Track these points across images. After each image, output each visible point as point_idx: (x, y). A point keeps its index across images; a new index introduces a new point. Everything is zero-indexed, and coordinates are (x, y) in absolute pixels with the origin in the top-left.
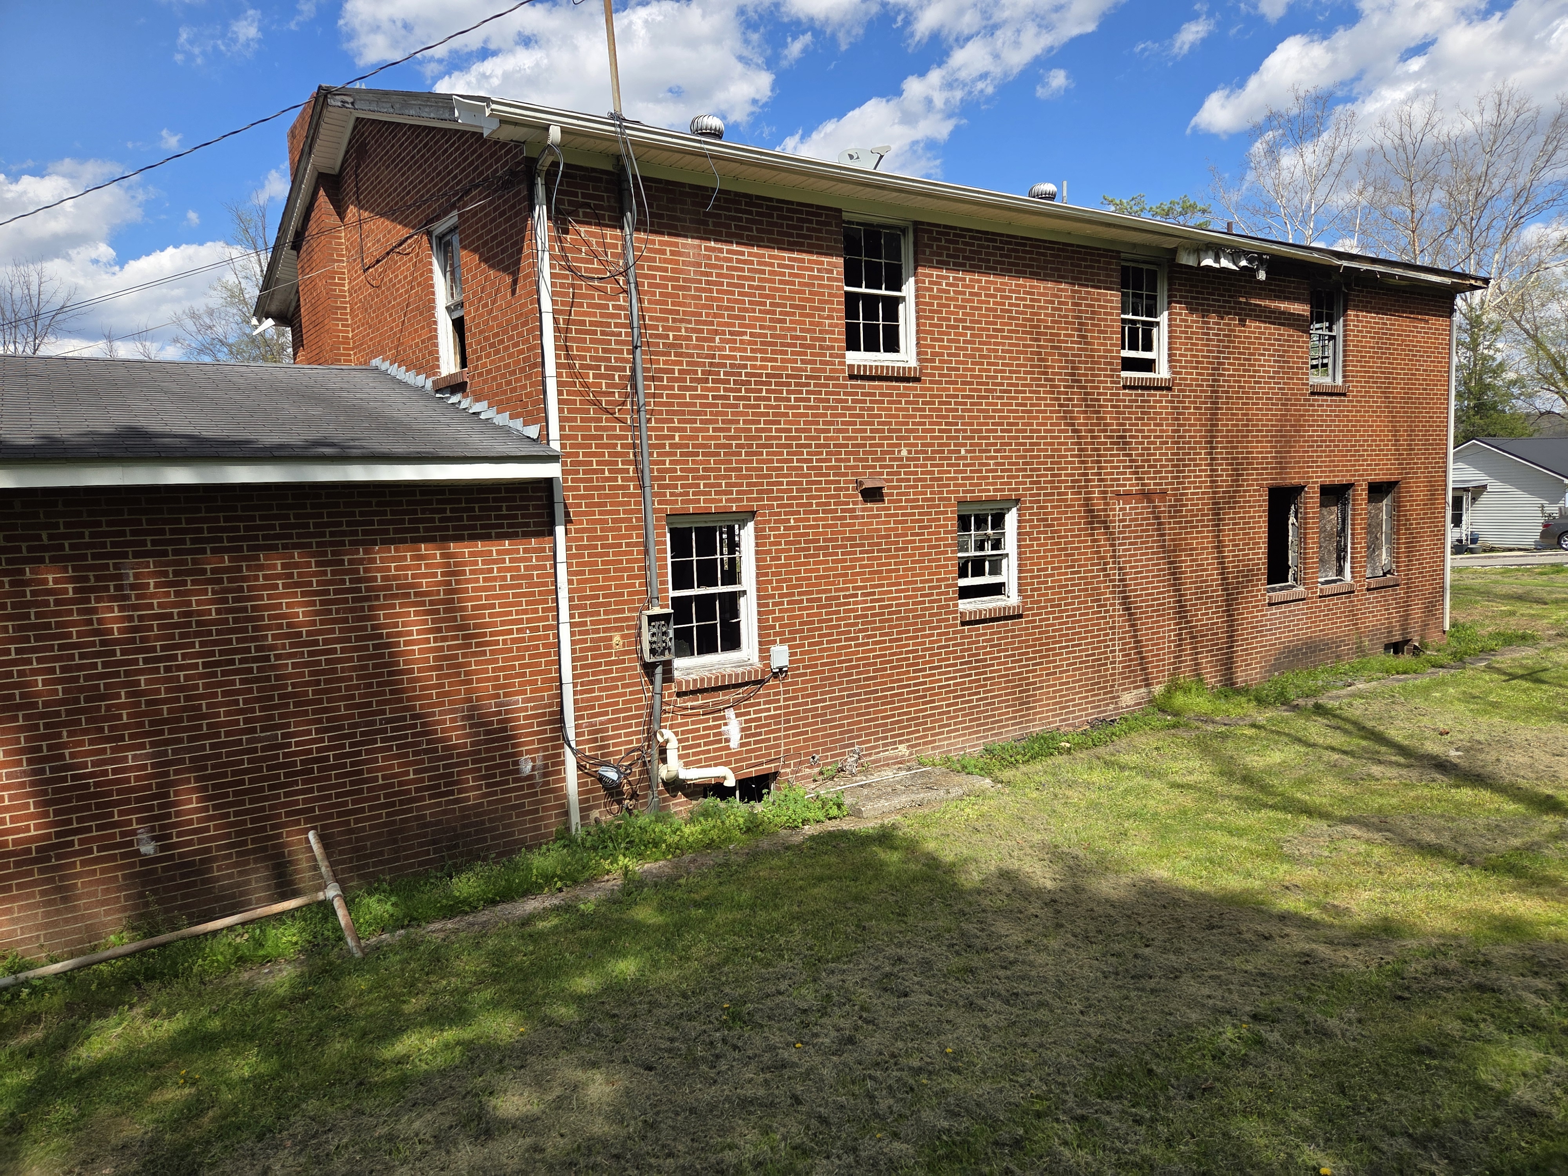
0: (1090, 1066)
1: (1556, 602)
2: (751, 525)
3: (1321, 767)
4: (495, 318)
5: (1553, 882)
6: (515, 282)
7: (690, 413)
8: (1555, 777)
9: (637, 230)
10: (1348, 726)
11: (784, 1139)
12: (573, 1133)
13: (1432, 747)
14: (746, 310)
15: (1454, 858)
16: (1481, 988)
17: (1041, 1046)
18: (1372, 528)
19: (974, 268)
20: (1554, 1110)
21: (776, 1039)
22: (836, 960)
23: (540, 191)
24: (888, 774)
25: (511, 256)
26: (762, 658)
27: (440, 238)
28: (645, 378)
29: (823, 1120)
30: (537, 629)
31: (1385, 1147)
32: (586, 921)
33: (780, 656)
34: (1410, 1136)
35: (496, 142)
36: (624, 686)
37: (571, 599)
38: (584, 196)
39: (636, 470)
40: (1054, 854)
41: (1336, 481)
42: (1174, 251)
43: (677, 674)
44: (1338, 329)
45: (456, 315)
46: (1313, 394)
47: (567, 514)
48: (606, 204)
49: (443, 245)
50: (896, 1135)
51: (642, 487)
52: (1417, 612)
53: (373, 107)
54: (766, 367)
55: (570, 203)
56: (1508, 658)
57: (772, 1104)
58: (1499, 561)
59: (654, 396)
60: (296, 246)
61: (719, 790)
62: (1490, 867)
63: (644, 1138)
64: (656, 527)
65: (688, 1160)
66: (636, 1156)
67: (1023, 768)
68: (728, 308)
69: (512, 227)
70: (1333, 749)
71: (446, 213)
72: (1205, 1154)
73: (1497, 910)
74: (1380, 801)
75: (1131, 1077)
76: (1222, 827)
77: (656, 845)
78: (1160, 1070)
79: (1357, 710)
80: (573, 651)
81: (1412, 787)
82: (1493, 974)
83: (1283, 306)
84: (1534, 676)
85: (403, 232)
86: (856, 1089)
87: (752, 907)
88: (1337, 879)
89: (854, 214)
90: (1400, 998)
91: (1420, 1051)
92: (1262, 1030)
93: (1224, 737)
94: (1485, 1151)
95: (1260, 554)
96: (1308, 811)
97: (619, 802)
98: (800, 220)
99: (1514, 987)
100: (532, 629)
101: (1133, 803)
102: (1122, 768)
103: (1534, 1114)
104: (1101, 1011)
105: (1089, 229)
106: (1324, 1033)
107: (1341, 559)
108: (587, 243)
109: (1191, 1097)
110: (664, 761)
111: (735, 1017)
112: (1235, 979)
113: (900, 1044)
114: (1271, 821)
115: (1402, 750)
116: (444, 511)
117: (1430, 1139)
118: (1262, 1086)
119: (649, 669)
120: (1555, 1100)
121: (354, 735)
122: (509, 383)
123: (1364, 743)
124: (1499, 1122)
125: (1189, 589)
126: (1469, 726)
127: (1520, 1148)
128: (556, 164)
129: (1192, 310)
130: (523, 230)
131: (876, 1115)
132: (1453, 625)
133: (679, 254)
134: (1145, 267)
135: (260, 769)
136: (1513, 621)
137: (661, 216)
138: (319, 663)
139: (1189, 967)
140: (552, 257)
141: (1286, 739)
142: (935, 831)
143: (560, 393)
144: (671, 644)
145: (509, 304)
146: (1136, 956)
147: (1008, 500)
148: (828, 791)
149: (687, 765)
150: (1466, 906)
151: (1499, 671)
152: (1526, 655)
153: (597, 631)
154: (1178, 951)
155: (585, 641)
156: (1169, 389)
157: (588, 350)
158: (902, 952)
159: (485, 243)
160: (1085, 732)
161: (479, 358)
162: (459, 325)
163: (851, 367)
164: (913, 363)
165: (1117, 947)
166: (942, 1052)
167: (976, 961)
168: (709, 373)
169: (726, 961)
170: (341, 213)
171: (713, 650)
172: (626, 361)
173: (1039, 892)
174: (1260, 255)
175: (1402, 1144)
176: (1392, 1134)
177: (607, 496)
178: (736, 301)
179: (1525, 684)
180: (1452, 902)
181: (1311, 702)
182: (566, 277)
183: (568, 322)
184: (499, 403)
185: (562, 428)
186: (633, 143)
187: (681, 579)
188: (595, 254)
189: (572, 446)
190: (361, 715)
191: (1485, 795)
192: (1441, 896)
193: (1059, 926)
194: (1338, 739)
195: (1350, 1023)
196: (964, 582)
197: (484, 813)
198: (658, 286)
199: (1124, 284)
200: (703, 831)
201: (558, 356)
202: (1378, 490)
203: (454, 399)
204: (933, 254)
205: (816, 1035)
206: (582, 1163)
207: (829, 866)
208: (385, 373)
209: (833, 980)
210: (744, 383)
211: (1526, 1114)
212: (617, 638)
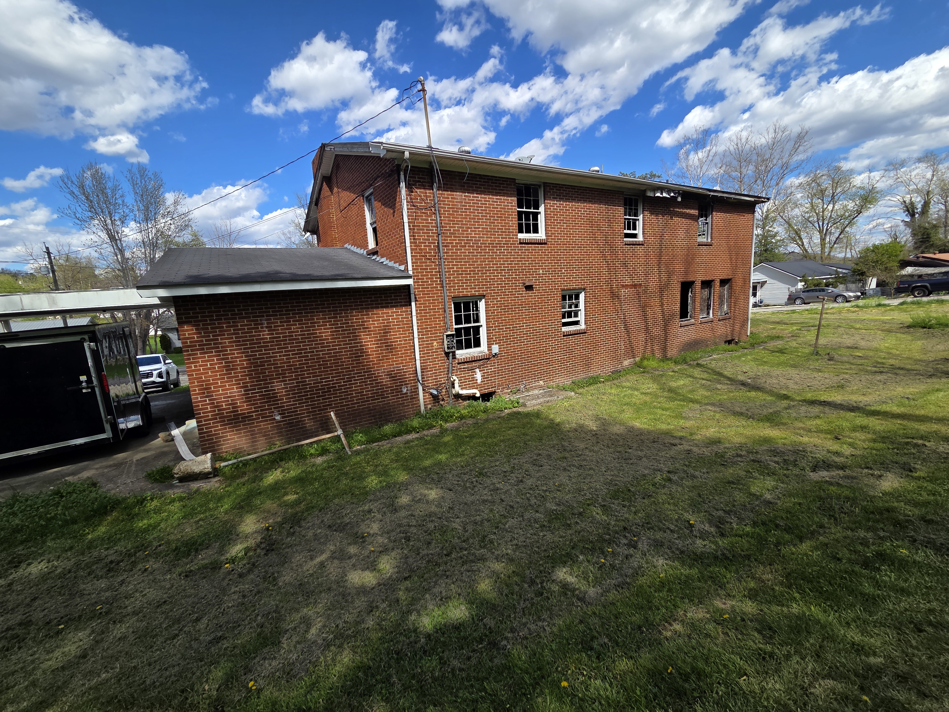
0: (608, 489)
1: (792, 324)
2: (483, 300)
3: (698, 386)
4: (387, 226)
5: (785, 424)
6: (394, 212)
7: (460, 259)
8: (787, 387)
9: (439, 190)
10: (710, 371)
11: (498, 512)
12: (425, 511)
13: (741, 378)
14: (480, 219)
15: (746, 417)
16: (753, 461)
17: (590, 482)
18: (721, 297)
19: (567, 200)
20: (779, 502)
21: (495, 481)
22: (517, 455)
23: (402, 177)
24: (536, 392)
25: (392, 202)
26: (488, 350)
27: (367, 197)
28: (443, 246)
29: (512, 507)
30: (406, 340)
31: (714, 514)
32: (427, 443)
33: (495, 349)
34: (724, 510)
35: (386, 159)
36: (438, 361)
37: (418, 329)
38: (418, 178)
39: (440, 281)
40: (597, 418)
41: (707, 279)
42: (645, 191)
43: (457, 356)
44: (709, 220)
45: (374, 226)
46: (699, 245)
47: (416, 298)
48: (426, 180)
49: (368, 200)
50: (537, 511)
51: (443, 287)
52: (737, 327)
53: (341, 150)
54: (488, 241)
55: (413, 181)
56: (772, 345)
57: (494, 502)
58: (770, 310)
59: (446, 253)
60: (317, 204)
61: (473, 397)
62: (760, 420)
63: (449, 512)
64: (448, 302)
65: (464, 519)
66: (446, 518)
67: (586, 389)
68: (473, 219)
69: (392, 191)
70: (703, 379)
71: (369, 188)
72: (648, 517)
73: (762, 434)
74: (720, 397)
75: (622, 492)
76: (660, 408)
77: (452, 417)
78: (633, 490)
79: (713, 365)
80: (420, 348)
81: (732, 392)
82: (759, 456)
83: (688, 211)
84: (781, 351)
85: (353, 196)
86: (523, 497)
87: (486, 438)
88: (702, 425)
89: (521, 180)
90: (723, 465)
91: (729, 482)
92: (671, 476)
93: (662, 376)
94: (752, 515)
95: (677, 307)
96: (692, 401)
97: (438, 402)
98: (499, 183)
99: (767, 460)
100: (405, 340)
101: (627, 400)
102: (623, 388)
103: (771, 503)
104: (612, 471)
105: (611, 183)
106: (694, 477)
107: (708, 309)
108: (420, 196)
109: (644, 498)
110: (454, 387)
111: (481, 474)
112: (662, 459)
113: (539, 482)
114: (678, 405)
115: (729, 379)
116: (371, 298)
117: (731, 511)
118: (670, 494)
119: (447, 354)
120: (779, 498)
121: (344, 379)
122: (393, 250)
123: (715, 377)
124: (758, 505)
125: (650, 322)
126: (755, 369)
127: (765, 515)
128: (407, 166)
129: (652, 214)
130: (397, 192)
131: (530, 505)
132: (751, 333)
133: (454, 198)
134: (633, 197)
135: (313, 391)
136: (774, 331)
137: (447, 184)
138: (331, 353)
139: (645, 456)
140: (407, 202)
141: (685, 376)
142: (553, 411)
143: (412, 253)
144: (455, 345)
145: (392, 220)
146: (626, 452)
147: (581, 289)
148: (514, 398)
149: (462, 389)
150: (750, 433)
151: (768, 350)
152: (779, 344)
153: (428, 341)
154: (642, 450)
155: (423, 344)
156: (643, 245)
157: (422, 236)
158: (540, 452)
159: (383, 198)
160: (609, 376)
161: (382, 242)
162: (375, 230)
163: (520, 239)
164: (544, 237)
165: (619, 449)
166: (554, 485)
167: (567, 455)
168: (467, 243)
169: (477, 456)
170: (331, 190)
171: (470, 347)
172: (435, 240)
173: (591, 431)
174: (679, 191)
175: (721, 513)
176: (717, 510)
177: (430, 291)
178: (476, 216)
179: (778, 354)
180: (745, 432)
181: (695, 363)
182: (412, 209)
183: (414, 226)
184: (390, 258)
185: (413, 266)
186: (437, 157)
187: (458, 321)
188: (423, 200)
189: (417, 272)
190: (346, 372)
191: (760, 394)
192: (741, 430)
193: (598, 442)
194: (705, 376)
195: (704, 473)
196: (564, 320)
197: (391, 406)
198: (447, 211)
199: (625, 205)
200: (468, 412)
201: (410, 239)
202: (724, 282)
203: (374, 257)
204: (551, 195)
205: (509, 480)
206: (428, 519)
207: (514, 424)
208: (349, 249)
209: (516, 461)
210: (480, 247)
211: (768, 503)
212: (435, 343)
